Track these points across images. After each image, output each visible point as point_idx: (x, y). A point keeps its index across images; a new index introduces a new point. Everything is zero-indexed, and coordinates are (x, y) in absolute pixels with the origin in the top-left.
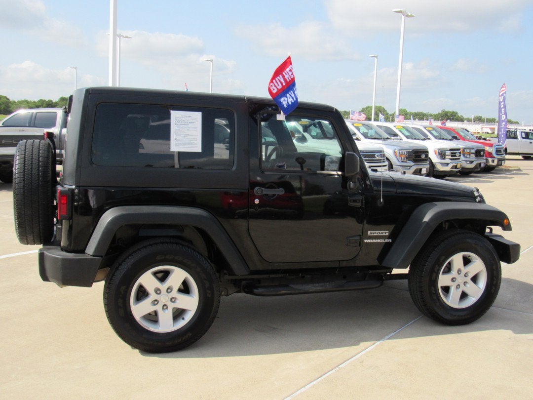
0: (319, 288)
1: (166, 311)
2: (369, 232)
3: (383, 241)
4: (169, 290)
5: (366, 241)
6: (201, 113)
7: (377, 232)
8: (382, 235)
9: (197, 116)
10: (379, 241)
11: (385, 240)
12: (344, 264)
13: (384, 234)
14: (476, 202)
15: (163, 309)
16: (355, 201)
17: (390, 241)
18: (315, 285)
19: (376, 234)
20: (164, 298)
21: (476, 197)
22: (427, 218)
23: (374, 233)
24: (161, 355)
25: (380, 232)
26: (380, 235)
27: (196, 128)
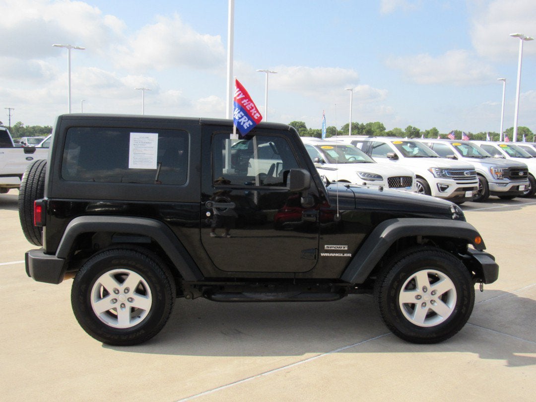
0: (271, 298)
1: (124, 309)
2: (326, 246)
3: (342, 255)
4: (127, 290)
5: (322, 255)
6: (157, 135)
7: (334, 246)
8: (340, 249)
9: (154, 138)
10: (337, 255)
11: (343, 255)
12: (301, 276)
13: (342, 249)
14: (452, 219)
15: (121, 306)
16: (309, 216)
17: (350, 255)
18: (268, 294)
19: (333, 249)
20: (122, 298)
21: (452, 214)
22: (384, 235)
23: (331, 247)
24: (117, 348)
25: (338, 246)
26: (338, 249)
27: (152, 148)
